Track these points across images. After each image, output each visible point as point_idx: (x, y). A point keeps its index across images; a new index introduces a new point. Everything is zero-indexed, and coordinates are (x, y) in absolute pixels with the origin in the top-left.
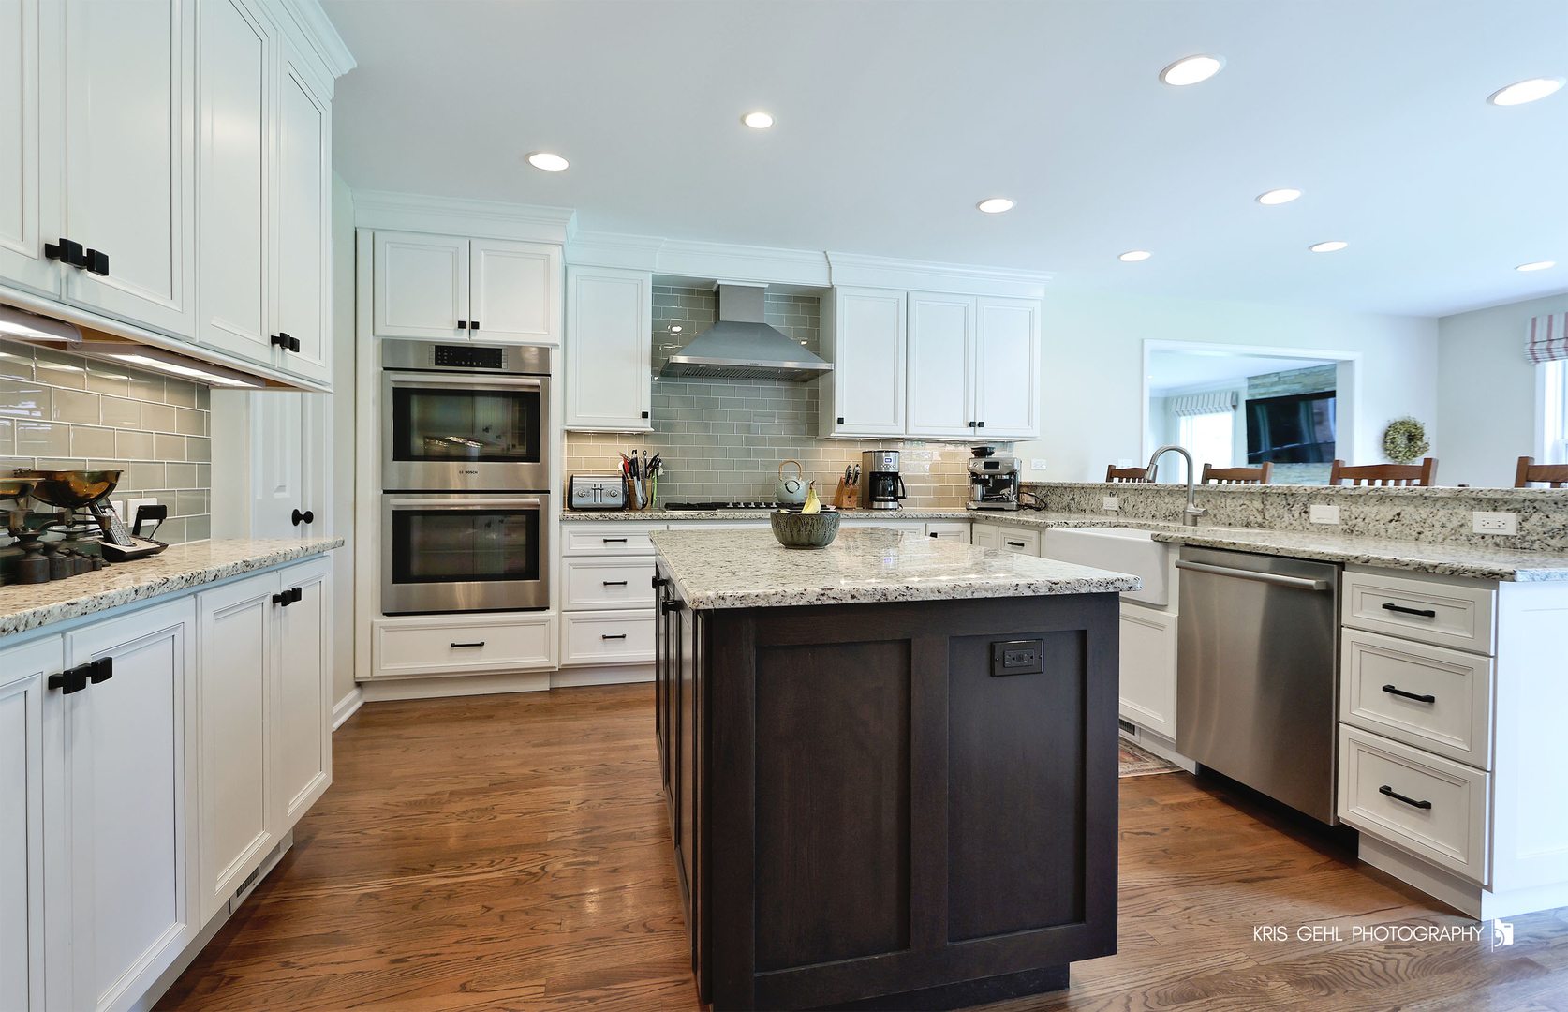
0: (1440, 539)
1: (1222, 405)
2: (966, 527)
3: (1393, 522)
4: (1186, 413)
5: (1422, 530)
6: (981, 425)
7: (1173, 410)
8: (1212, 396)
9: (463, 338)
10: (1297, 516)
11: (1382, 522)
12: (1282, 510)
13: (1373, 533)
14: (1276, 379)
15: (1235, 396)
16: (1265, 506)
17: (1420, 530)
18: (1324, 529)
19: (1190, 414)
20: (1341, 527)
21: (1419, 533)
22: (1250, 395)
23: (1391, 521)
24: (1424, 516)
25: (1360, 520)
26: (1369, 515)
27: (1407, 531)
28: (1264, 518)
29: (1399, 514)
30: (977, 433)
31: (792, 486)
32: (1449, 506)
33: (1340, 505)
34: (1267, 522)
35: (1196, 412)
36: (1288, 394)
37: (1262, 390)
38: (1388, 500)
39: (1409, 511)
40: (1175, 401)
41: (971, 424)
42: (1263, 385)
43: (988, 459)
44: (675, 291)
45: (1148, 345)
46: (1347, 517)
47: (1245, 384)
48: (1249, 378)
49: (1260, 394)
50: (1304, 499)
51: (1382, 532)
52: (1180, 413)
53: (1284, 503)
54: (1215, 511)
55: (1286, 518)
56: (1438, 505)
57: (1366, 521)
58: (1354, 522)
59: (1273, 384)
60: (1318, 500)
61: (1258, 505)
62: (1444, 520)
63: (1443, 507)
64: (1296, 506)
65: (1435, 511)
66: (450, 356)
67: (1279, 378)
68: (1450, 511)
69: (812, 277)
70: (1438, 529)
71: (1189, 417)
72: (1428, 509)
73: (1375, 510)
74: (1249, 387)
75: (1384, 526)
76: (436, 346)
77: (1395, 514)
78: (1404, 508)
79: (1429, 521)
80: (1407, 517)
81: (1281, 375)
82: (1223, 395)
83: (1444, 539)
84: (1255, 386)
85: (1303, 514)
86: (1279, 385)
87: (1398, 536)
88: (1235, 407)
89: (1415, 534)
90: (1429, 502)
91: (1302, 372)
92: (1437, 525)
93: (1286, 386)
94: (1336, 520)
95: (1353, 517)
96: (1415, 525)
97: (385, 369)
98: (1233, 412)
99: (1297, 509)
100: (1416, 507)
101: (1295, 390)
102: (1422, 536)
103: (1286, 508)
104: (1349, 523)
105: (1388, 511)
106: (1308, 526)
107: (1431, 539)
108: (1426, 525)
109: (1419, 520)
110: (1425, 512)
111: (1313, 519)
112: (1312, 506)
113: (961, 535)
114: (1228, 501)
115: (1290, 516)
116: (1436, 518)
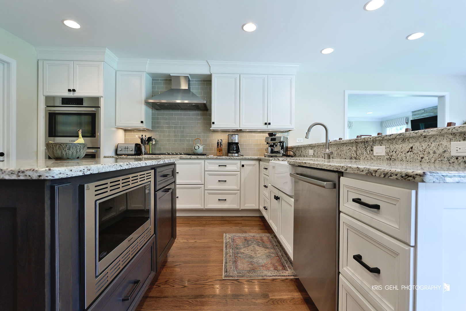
0: (433, 161)
1: (402, 122)
2: (257, 163)
3: (409, 153)
4: (389, 126)
5: (423, 156)
6: (269, 124)
7: (384, 126)
8: (398, 120)
9: (71, 95)
10: (368, 152)
11: (404, 153)
12: (363, 150)
13: (400, 159)
14: (423, 111)
15: (407, 119)
16: (357, 148)
17: (421, 156)
18: (379, 158)
19: (390, 127)
20: (386, 157)
21: (422, 158)
22: (413, 118)
23: (408, 152)
24: (424, 148)
25: (394, 152)
26: (398, 149)
27: (416, 157)
28: (357, 155)
29: (412, 148)
30: (268, 127)
31: (197, 148)
32: (437, 140)
33: (385, 145)
34: (358, 156)
35: (393, 126)
36: (428, 117)
37: (418, 116)
38: (407, 140)
39: (417, 145)
40: (385, 122)
41: (266, 124)
42: (418, 114)
43: (273, 137)
44: (161, 80)
45: (347, 93)
46: (388, 151)
47: (411, 114)
48: (413, 112)
49: (417, 117)
50: (371, 144)
51: (404, 158)
52: (387, 126)
53: (364, 146)
54: (341, 153)
55: (365, 154)
56: (432, 140)
57: (397, 153)
58: (391, 154)
59: (422, 114)
60: (377, 143)
61: (354, 148)
62: (435, 149)
63: (434, 141)
64: (368, 147)
65: (430, 144)
66: (66, 101)
67: (425, 111)
68: (438, 143)
69: (205, 71)
70: (431, 156)
71: (390, 128)
72: (426, 143)
73: (401, 146)
74: (413, 115)
75: (405, 155)
76: (62, 98)
77: (410, 148)
78: (415, 144)
79: (427, 150)
80: (416, 149)
81: (425, 110)
82: (402, 119)
83: (435, 161)
84: (415, 115)
85: (371, 151)
86: (425, 113)
87: (412, 160)
88: (407, 123)
89: (420, 159)
90: (427, 139)
91: (434, 108)
92: (431, 152)
93: (427, 114)
94: (384, 154)
95: (391, 151)
96: (420, 153)
97: (47, 106)
98: (407, 125)
99: (369, 148)
100: (420, 142)
101: (431, 115)
102: (423, 159)
103: (365, 149)
104: (390, 155)
105: (406, 146)
106: (373, 157)
107: (428, 161)
108: (426, 152)
109: (422, 150)
110: (425, 145)
111: (375, 154)
112: (374, 147)
113: (255, 166)
114: (345, 148)
115: (366, 153)
116: (431, 148)
